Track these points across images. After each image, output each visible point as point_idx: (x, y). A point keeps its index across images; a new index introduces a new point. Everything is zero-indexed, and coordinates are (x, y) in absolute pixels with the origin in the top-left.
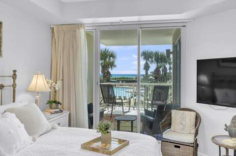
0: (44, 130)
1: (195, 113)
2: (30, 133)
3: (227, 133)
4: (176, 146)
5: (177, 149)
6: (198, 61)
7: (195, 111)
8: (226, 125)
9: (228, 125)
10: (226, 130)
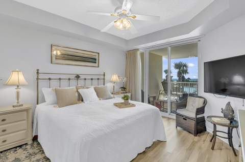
0: (108, 97)
1: (203, 100)
2: (98, 96)
3: (222, 115)
4: (184, 119)
5: (185, 121)
6: (204, 63)
7: (204, 98)
8: (222, 109)
9: (224, 109)
10: (222, 112)
